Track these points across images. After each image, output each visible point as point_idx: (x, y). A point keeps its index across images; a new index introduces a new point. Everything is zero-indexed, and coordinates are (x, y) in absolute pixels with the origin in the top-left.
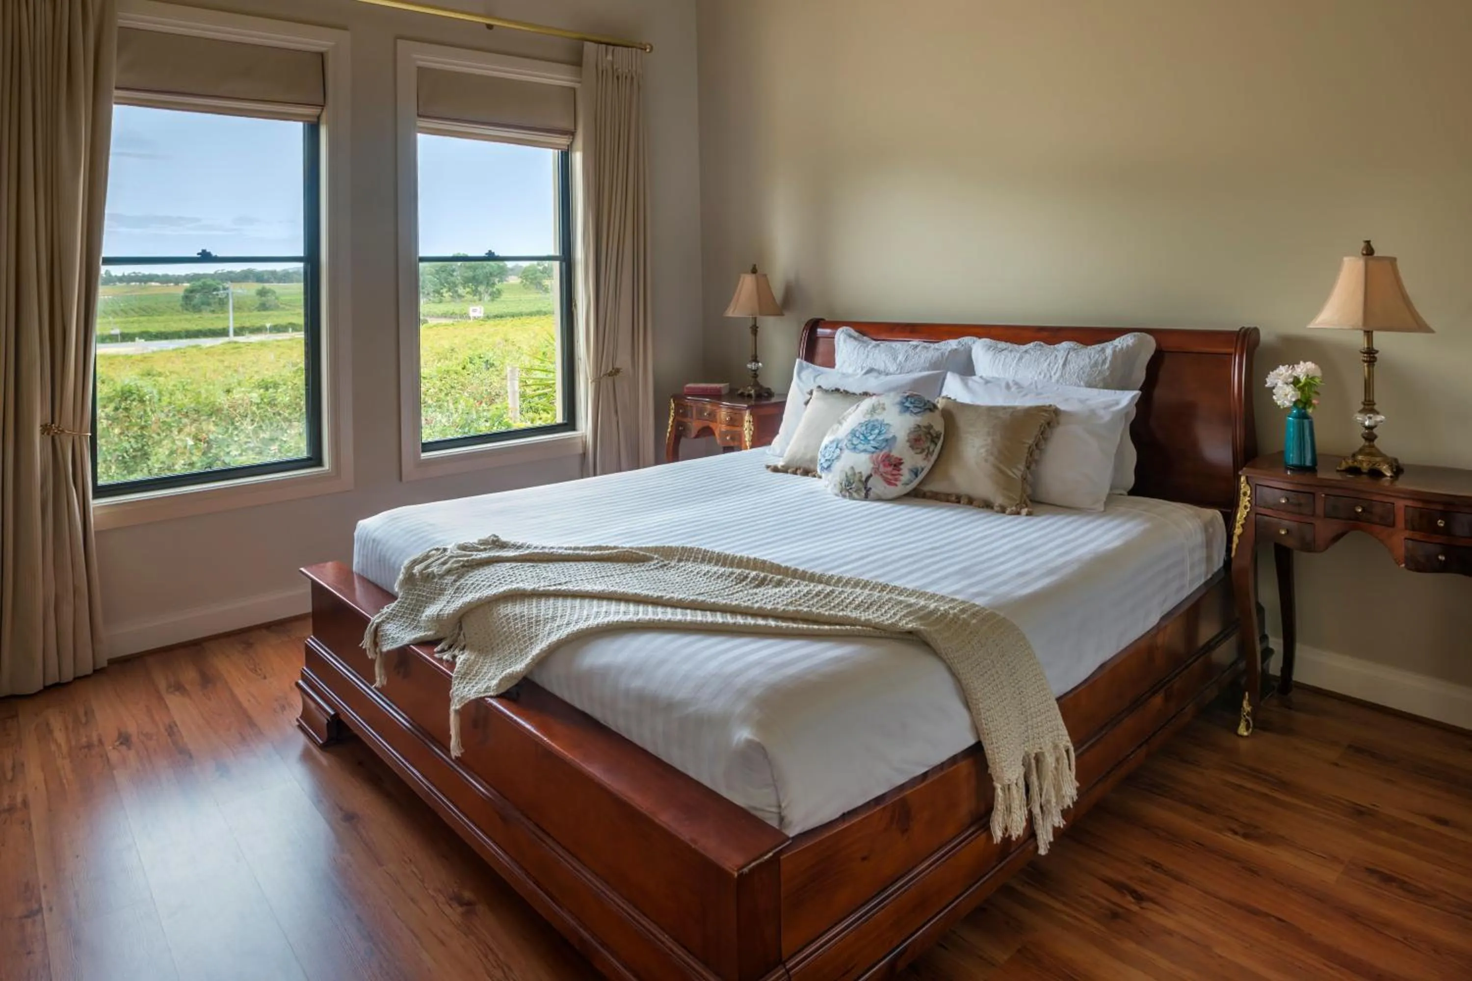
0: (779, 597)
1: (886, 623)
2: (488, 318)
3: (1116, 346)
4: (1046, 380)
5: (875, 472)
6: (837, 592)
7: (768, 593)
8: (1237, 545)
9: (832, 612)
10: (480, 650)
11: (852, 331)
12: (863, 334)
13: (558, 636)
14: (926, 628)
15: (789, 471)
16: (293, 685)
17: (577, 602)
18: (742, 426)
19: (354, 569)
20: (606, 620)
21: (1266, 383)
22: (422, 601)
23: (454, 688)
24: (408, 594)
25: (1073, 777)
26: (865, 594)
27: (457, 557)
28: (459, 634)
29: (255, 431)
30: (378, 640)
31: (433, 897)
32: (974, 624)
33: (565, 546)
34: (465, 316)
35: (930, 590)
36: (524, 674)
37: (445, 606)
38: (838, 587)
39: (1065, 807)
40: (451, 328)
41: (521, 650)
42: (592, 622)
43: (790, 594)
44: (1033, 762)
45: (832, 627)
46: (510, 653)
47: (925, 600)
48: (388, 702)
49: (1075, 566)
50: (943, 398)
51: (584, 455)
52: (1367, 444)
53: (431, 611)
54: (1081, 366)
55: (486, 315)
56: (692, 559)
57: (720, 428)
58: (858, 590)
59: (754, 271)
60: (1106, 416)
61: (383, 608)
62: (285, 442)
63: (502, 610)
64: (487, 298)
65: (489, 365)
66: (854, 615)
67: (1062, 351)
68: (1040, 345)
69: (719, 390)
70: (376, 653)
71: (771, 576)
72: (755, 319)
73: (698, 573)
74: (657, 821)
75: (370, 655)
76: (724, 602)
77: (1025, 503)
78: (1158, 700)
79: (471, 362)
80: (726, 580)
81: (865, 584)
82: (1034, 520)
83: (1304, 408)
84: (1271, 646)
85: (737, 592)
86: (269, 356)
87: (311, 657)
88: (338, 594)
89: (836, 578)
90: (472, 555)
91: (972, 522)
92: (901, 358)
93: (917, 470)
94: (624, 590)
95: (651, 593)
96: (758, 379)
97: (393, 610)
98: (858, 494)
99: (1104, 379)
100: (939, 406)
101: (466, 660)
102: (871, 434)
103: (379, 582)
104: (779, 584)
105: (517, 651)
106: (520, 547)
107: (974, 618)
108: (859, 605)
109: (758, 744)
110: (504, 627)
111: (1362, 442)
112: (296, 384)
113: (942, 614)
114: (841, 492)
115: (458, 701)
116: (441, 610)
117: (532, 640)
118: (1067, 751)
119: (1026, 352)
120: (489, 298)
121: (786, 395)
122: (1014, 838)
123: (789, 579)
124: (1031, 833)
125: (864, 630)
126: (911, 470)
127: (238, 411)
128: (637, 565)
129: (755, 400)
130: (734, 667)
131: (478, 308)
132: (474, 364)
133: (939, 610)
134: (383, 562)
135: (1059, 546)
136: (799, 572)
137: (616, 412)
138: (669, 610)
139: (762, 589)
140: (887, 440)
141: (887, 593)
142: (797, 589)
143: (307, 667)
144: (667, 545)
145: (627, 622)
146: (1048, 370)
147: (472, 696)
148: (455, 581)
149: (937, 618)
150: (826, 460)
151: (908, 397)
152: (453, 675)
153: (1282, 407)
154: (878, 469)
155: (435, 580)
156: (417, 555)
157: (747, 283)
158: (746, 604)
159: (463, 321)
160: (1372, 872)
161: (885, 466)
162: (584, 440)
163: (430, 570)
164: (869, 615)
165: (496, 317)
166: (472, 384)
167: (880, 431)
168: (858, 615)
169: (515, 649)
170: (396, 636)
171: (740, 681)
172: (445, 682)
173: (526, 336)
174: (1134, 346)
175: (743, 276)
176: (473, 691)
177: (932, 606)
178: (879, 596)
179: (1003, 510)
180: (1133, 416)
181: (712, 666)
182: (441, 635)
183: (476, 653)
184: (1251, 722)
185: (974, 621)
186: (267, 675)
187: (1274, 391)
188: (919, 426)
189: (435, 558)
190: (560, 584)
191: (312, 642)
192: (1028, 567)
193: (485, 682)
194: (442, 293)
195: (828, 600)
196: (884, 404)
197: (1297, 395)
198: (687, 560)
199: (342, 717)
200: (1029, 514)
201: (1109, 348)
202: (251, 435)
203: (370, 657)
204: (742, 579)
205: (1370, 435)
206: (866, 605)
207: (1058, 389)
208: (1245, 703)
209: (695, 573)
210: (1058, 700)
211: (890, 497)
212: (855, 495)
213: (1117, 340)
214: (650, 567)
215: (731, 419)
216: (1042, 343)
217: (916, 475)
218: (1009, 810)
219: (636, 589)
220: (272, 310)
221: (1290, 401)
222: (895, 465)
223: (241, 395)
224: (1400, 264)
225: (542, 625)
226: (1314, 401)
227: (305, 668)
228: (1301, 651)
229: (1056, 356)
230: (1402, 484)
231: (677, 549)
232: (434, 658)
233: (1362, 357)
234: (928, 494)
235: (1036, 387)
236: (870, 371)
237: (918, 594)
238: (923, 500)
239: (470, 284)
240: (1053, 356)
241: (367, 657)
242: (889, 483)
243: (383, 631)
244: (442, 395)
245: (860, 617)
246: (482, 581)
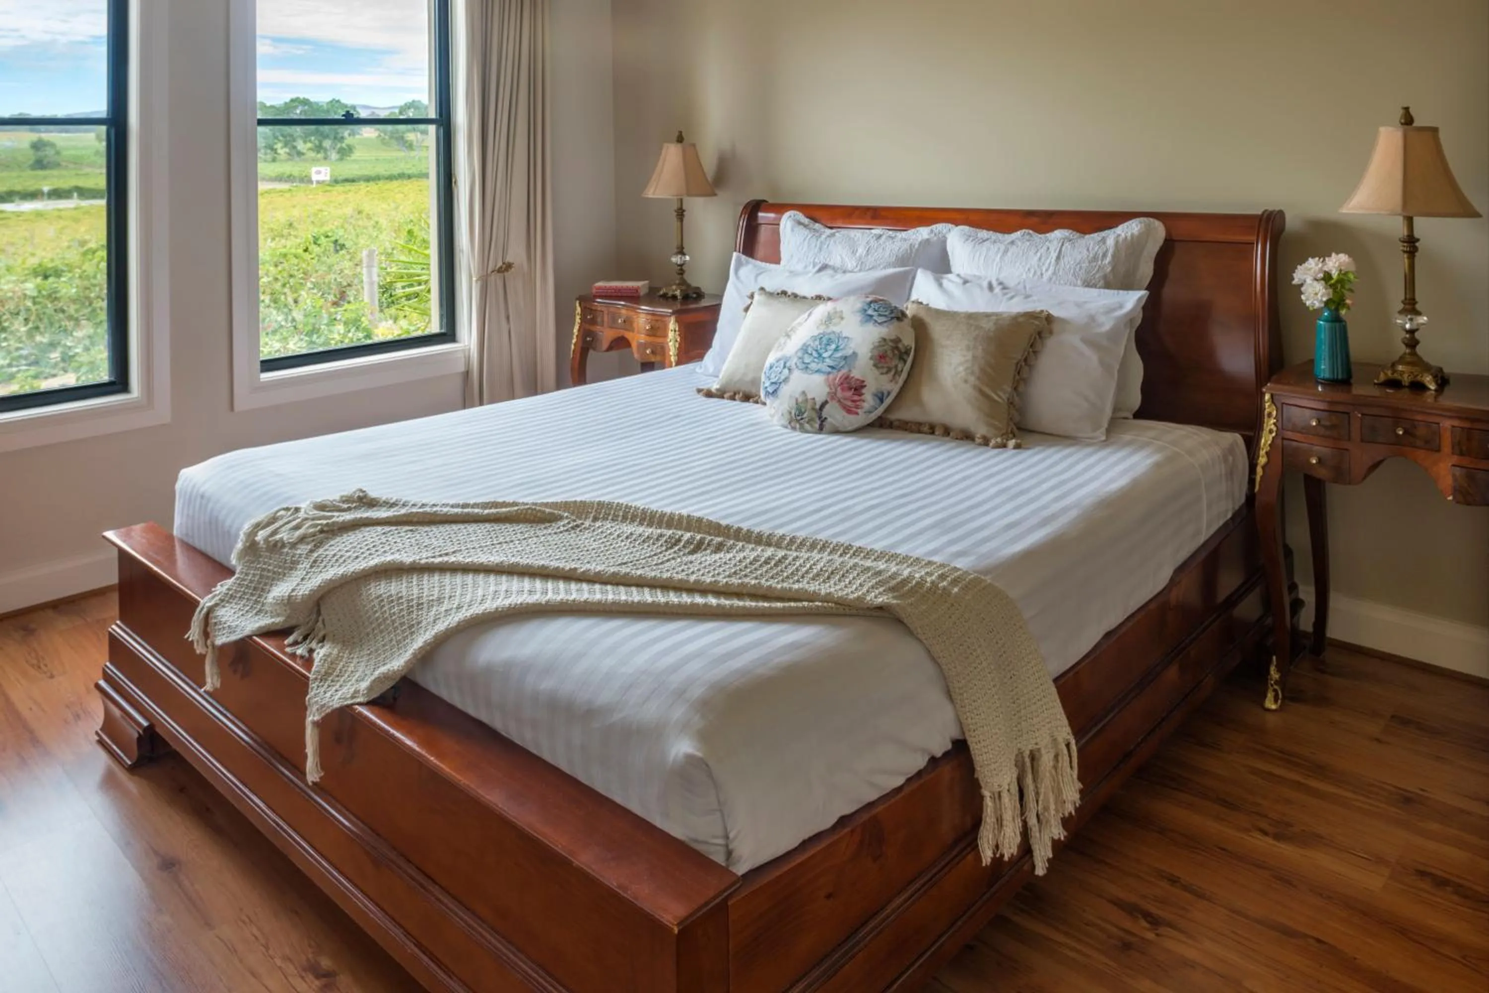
0: (720, 566)
1: (851, 597)
2: (336, 182)
3: (1119, 235)
4: (1036, 277)
5: (832, 398)
6: (790, 558)
7: (706, 561)
8: (1262, 477)
9: (785, 585)
10: (344, 642)
11: (800, 216)
12: (815, 220)
13: (446, 623)
14: (899, 602)
15: (726, 396)
16: (92, 686)
17: (469, 578)
18: (665, 336)
19: (176, 532)
20: (507, 602)
21: (1293, 279)
22: (268, 577)
23: (311, 694)
24: (249, 568)
25: (1075, 776)
26: (824, 560)
27: (313, 519)
28: (317, 621)
29: (30, 334)
30: (209, 629)
31: (280, 968)
32: (956, 593)
33: (451, 502)
34: (306, 180)
35: (902, 550)
36: (403, 673)
37: (298, 585)
38: (791, 550)
39: (1067, 815)
40: (288, 195)
41: (399, 642)
42: (490, 605)
43: (733, 562)
44: (1028, 761)
45: (787, 604)
46: (384, 645)
47: (897, 564)
48: (221, 709)
49: (1073, 514)
50: (913, 302)
51: (467, 374)
52: (1408, 351)
53: (280, 590)
54: (1078, 261)
55: (334, 178)
56: (610, 518)
57: (638, 337)
58: (815, 555)
59: (680, 139)
60: (1107, 324)
61: (215, 586)
62: (70, 348)
63: (372, 590)
64: (334, 156)
65: (339, 246)
66: (813, 587)
67: (1055, 242)
68: (1029, 234)
69: (636, 290)
70: (207, 647)
71: (710, 538)
72: (681, 200)
73: (619, 536)
74: (576, 863)
75: (199, 649)
76: (653, 574)
77: (1012, 432)
78: (1172, 673)
79: (315, 243)
80: (654, 544)
81: (824, 545)
82: (1025, 454)
83: (1337, 310)
84: (1302, 596)
85: (668, 560)
86: (48, 231)
87: (117, 648)
88: (155, 568)
89: (788, 538)
90: (333, 517)
91: (949, 458)
92: (861, 251)
93: (883, 394)
94: (528, 561)
95: (561, 564)
96: (685, 276)
97: (229, 589)
98: (812, 426)
99: (1105, 277)
100: (909, 313)
101: (327, 656)
102: (826, 351)
103: (209, 551)
104: (719, 548)
105: (394, 642)
106: (393, 505)
107: (956, 586)
108: (818, 575)
109: (701, 760)
110: (376, 611)
111: (1403, 349)
112: (85, 271)
113: (918, 583)
114: (790, 423)
115: (318, 710)
116: (293, 590)
117: (412, 628)
118: (1068, 745)
119: (1012, 243)
120: (337, 156)
121: (721, 297)
122: (1006, 858)
123: (732, 542)
124: (1026, 849)
125: (825, 607)
126: (875, 395)
127: (7, 307)
128: (543, 526)
129: (682, 304)
130: (670, 660)
131: (322, 169)
132: (319, 245)
133: (914, 578)
134: (214, 525)
135: (1052, 489)
136: (743, 532)
137: (508, 318)
138: (585, 586)
139: (698, 555)
140: (845, 358)
141: (851, 557)
142: (742, 555)
143: (111, 663)
144: (578, 499)
145: (534, 605)
146: (1038, 266)
147: (336, 704)
148: (311, 551)
149: (912, 588)
150: (772, 383)
151: (871, 302)
152: (311, 676)
153: (1311, 309)
154: (835, 394)
155: (286, 550)
156: (261, 516)
157: (672, 154)
158: (680, 577)
159: (302, 185)
160: (1422, 874)
161: (843, 390)
162: (467, 354)
163: (278, 537)
164: (830, 587)
165: (347, 180)
166: (317, 271)
167: (838, 347)
168: (817, 587)
169: (391, 641)
170: (233, 624)
171: (676, 680)
172: (301, 685)
173: (385, 206)
174: (1141, 234)
175: (666, 145)
176: (337, 697)
177: (906, 573)
178: (842, 562)
179: (986, 442)
180: (1139, 321)
181: (641, 660)
182: (293, 622)
183: (339, 646)
184: (1280, 693)
185: (956, 590)
186: (55, 673)
187: (1303, 289)
188: (884, 340)
189: (285, 520)
190: (447, 554)
191: (117, 629)
192: (1017, 516)
193: (352, 685)
194: (276, 150)
195: (779, 568)
196: (842, 312)
197: (1328, 294)
198: (605, 519)
199: (158, 730)
200: (1018, 447)
201: (1113, 237)
202: (24, 339)
203: (198, 652)
204: (673, 543)
205: (1412, 342)
206: (827, 574)
207: (1050, 290)
208: (1273, 669)
209: (615, 535)
210: (1056, 680)
211: (850, 428)
212: (807, 426)
213: (1120, 227)
214: (559, 528)
215: (652, 328)
216: (1031, 232)
217: (882, 401)
218: (1000, 821)
219: (543, 559)
220: (51, 168)
221: (1321, 301)
222: (856, 389)
223: (11, 286)
224: (1442, 136)
225: (425, 610)
226: (1348, 301)
227: (108, 664)
228: (1337, 602)
229: (1048, 248)
230: (1449, 400)
231: (592, 504)
232: (285, 653)
233: (1401, 247)
234: (896, 423)
235: (1025, 287)
236: (824, 267)
237: (887, 557)
238: (890, 431)
239: (313, 138)
240: (1045, 248)
241: (194, 651)
242: (849, 411)
243: (215, 617)
244: (278, 286)
245: (820, 589)
246: (347, 551)
